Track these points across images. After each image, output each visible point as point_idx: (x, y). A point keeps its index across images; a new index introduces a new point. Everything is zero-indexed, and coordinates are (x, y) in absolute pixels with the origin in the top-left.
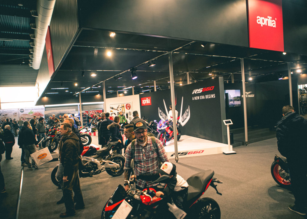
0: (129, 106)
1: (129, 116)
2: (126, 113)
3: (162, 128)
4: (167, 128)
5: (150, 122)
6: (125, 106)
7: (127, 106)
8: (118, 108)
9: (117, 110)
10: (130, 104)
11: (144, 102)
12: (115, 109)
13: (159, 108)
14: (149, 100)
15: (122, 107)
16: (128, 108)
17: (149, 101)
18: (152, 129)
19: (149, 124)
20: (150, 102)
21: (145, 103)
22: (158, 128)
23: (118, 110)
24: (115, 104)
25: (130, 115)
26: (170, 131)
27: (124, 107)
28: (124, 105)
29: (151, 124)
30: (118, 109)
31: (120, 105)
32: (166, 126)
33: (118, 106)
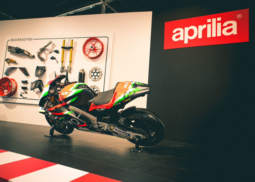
8: (43, 50)
16: (92, 55)
27: (71, 48)
33: (46, 46)
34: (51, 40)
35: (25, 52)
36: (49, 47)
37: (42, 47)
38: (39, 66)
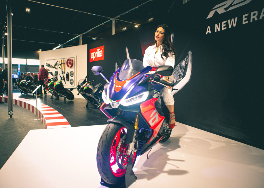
0: (71, 62)
1: (70, 78)
2: (66, 73)
3: (124, 102)
4: (146, 103)
5: (96, 86)
6: (66, 62)
7: (69, 62)
8: (56, 64)
9: (54, 69)
10: (73, 59)
11: (93, 55)
12: (52, 67)
13: (116, 64)
14: (101, 51)
15: (62, 63)
16: (70, 65)
17: (102, 53)
18: (98, 100)
19: (94, 90)
20: (102, 56)
21: (96, 56)
22: (106, 99)
23: (56, 69)
24: (52, 60)
25: (72, 76)
26: (157, 115)
27: (64, 63)
28: (64, 60)
29: (96, 90)
30: (57, 67)
31: (59, 60)
32: (146, 95)
33: (57, 62)
34: (58, 60)
35: (51, 66)
36: (58, 63)
37: (55, 63)
38: (56, 71)
